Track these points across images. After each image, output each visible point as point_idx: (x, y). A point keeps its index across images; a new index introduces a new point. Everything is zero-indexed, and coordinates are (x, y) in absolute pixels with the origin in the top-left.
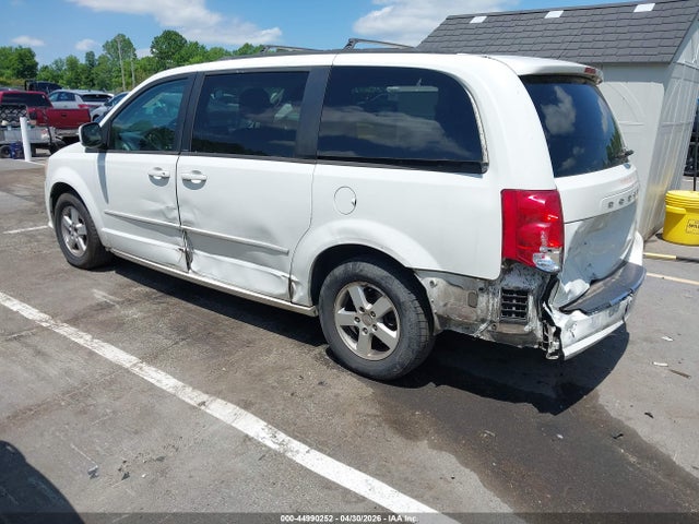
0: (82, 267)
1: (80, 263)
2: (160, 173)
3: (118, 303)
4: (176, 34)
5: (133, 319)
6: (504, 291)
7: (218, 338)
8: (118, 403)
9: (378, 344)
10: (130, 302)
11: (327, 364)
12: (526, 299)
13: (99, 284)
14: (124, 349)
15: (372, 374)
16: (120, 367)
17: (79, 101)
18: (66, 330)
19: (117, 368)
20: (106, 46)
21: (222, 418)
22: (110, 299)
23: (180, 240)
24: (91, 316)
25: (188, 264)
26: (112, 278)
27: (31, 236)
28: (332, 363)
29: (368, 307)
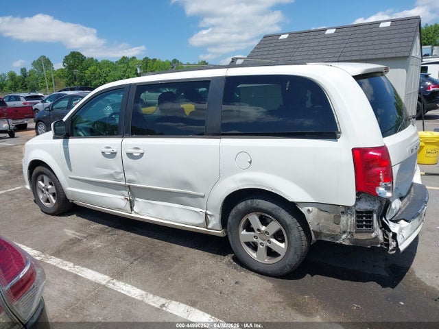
0: (53, 214)
1: (52, 211)
2: (110, 150)
3: (84, 237)
4: (79, 53)
5: (97, 248)
6: (357, 212)
7: (158, 256)
8: (105, 312)
9: (271, 253)
10: (92, 236)
11: (236, 268)
12: (372, 217)
13: (67, 225)
14: (97, 270)
15: (269, 273)
16: (99, 285)
17: (23, 100)
18: (54, 261)
19: (97, 285)
20: (34, 64)
21: (179, 315)
22: (78, 235)
23: (126, 193)
24: (69, 249)
25: (131, 208)
26: (74, 220)
27: (11, 195)
28: (239, 267)
29: (263, 228)
